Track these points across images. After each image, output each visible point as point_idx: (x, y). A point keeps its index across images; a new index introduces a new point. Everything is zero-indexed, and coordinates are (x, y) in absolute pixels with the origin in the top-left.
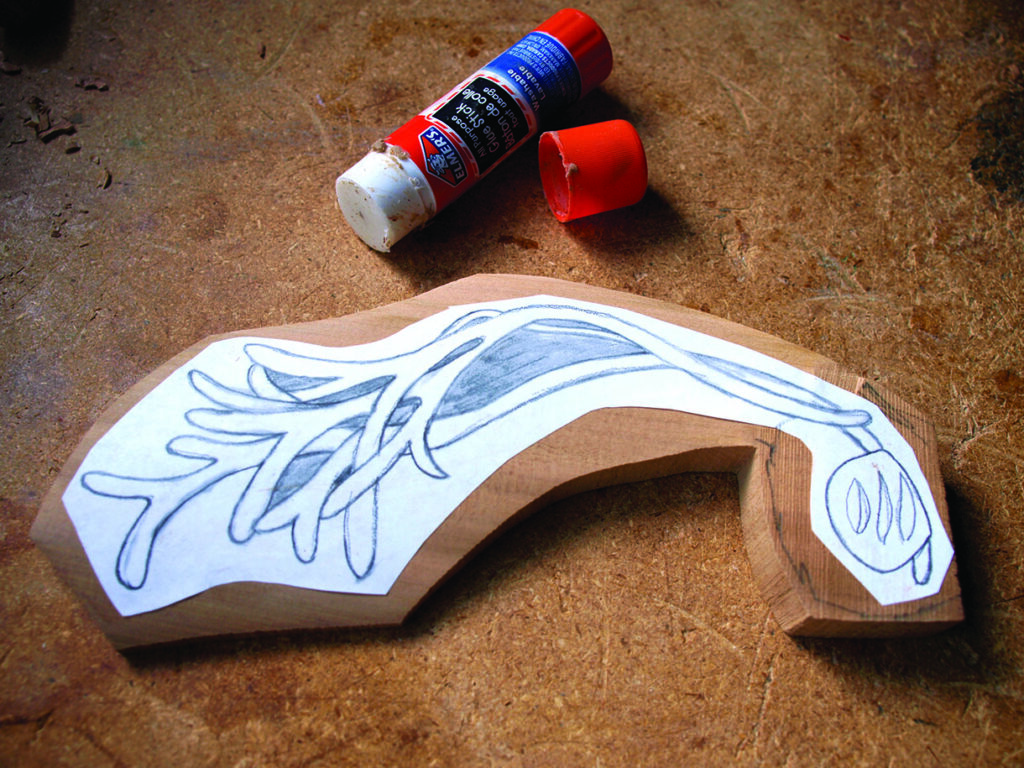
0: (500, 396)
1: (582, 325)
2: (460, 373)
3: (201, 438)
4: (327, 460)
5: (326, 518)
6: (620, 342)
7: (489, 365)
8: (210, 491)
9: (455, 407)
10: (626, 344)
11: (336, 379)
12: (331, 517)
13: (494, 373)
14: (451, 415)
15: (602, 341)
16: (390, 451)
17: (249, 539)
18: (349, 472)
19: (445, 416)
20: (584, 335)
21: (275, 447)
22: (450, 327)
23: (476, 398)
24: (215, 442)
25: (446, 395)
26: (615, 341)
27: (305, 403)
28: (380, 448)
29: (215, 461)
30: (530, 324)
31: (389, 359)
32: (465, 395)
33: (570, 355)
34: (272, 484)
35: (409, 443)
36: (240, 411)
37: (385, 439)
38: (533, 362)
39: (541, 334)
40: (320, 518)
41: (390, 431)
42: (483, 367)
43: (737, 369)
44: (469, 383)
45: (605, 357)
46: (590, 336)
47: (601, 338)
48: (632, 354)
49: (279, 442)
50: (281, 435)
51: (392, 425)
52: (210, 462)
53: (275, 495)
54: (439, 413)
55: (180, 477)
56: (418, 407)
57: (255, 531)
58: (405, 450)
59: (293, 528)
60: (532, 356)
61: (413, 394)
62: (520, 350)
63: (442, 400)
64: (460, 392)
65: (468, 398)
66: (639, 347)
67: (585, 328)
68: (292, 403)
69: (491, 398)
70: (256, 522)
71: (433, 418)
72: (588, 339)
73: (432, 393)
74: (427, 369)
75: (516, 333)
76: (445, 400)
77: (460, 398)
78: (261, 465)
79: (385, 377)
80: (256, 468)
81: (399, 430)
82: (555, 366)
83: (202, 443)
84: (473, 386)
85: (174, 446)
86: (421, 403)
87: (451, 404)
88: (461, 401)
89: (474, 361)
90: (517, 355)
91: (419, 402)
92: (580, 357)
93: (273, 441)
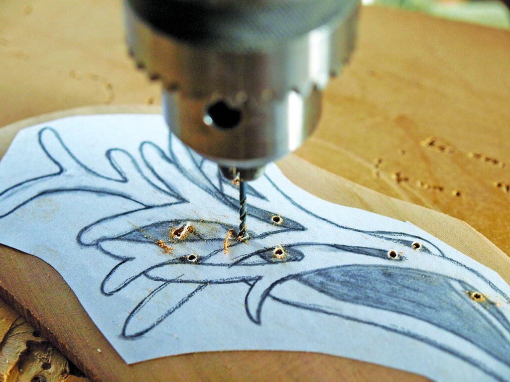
0: (363, 304)
1: (498, 315)
2: (353, 265)
3: (134, 161)
4: (193, 240)
5: (148, 276)
7: (383, 278)
8: (102, 196)
9: (322, 283)
11: (263, 198)
12: (152, 278)
13: (379, 286)
14: (311, 285)
16: (240, 272)
17: (88, 245)
18: (200, 261)
19: (306, 282)
20: (490, 322)
21: (171, 204)
22: (390, 233)
23: (345, 290)
24: (140, 171)
25: (325, 269)
27: (223, 195)
28: (235, 264)
29: (125, 180)
30: (455, 280)
31: (316, 216)
32: (338, 281)
33: (458, 324)
34: (139, 225)
35: (260, 278)
36: (178, 166)
37: (246, 261)
38: (419, 304)
39: (453, 293)
40: (144, 273)
41: (256, 259)
42: (377, 275)
44: (352, 276)
46: (494, 327)
49: (176, 203)
50: (182, 200)
51: (262, 257)
52: (120, 178)
53: (134, 233)
54: (305, 277)
55: (95, 173)
56: (294, 260)
57: (97, 244)
58: (251, 280)
59: (121, 264)
60: (426, 300)
61: (303, 250)
62: (421, 289)
63: (317, 271)
64: (336, 275)
65: (338, 285)
67: (498, 319)
68: (215, 188)
69: (355, 300)
70: (104, 239)
71: (297, 277)
73: (314, 260)
74: (333, 243)
75: (435, 276)
76: (319, 272)
77: (333, 280)
78: (148, 207)
79: (298, 224)
80: (143, 207)
81: (263, 264)
82: (435, 321)
83: (131, 165)
84: (353, 280)
85: (113, 154)
86: (299, 260)
87: (320, 279)
88: (330, 283)
89: (375, 266)
90: (415, 290)
91: (300, 258)
92: (465, 332)
93: (174, 200)
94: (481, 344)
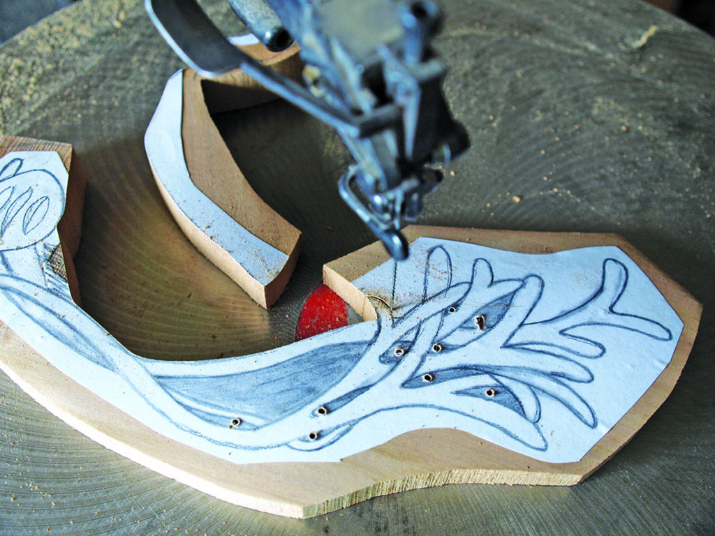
0: (307, 353)
1: (208, 417)
2: (340, 380)
3: (578, 354)
4: (465, 322)
5: (466, 283)
6: (178, 392)
7: (312, 385)
8: (563, 311)
9: (349, 350)
10: (173, 389)
11: (458, 393)
12: (462, 283)
13: (308, 376)
14: (354, 343)
15: (195, 397)
16: (411, 322)
17: (527, 277)
18: (445, 312)
19: (360, 344)
20: (211, 405)
21: (510, 337)
23: (330, 355)
24: (561, 348)
25: (357, 362)
26: (183, 395)
27: (487, 373)
28: (420, 325)
29: (562, 332)
30: (261, 427)
31: (407, 406)
32: (339, 359)
33: (232, 385)
34: (511, 310)
35: (393, 326)
36: (544, 374)
37: (415, 332)
38: (269, 382)
39: (254, 412)
40: (471, 283)
41: (411, 337)
42: (319, 384)
43: (79, 346)
44: (333, 370)
45: (199, 378)
46: (206, 403)
47: (195, 400)
48: (170, 377)
49: (508, 340)
50: (506, 346)
51: (408, 342)
52: (566, 332)
53: (508, 302)
54: (365, 347)
55: (589, 324)
56: (384, 354)
57: (523, 281)
58: (398, 321)
59: (492, 279)
60: (269, 389)
61: (386, 368)
62: (278, 397)
63: (361, 358)
64: (344, 363)
65: (337, 356)
66: (162, 385)
67: (208, 414)
68: (496, 374)
69: (315, 353)
70: (522, 286)
71: (370, 344)
72: (208, 401)
73: (369, 366)
74: (372, 389)
75: (278, 417)
76: (358, 357)
77: (344, 357)
78: (521, 325)
79: (411, 387)
80: (525, 323)
81: (401, 337)
82: (248, 375)
83: (573, 348)
84: (331, 367)
85: (600, 351)
86: (380, 357)
87: (352, 353)
88: (343, 354)
89: (326, 391)
90: (282, 392)
91: (382, 359)
92: (223, 382)
93: (512, 341)
94: (205, 380)
